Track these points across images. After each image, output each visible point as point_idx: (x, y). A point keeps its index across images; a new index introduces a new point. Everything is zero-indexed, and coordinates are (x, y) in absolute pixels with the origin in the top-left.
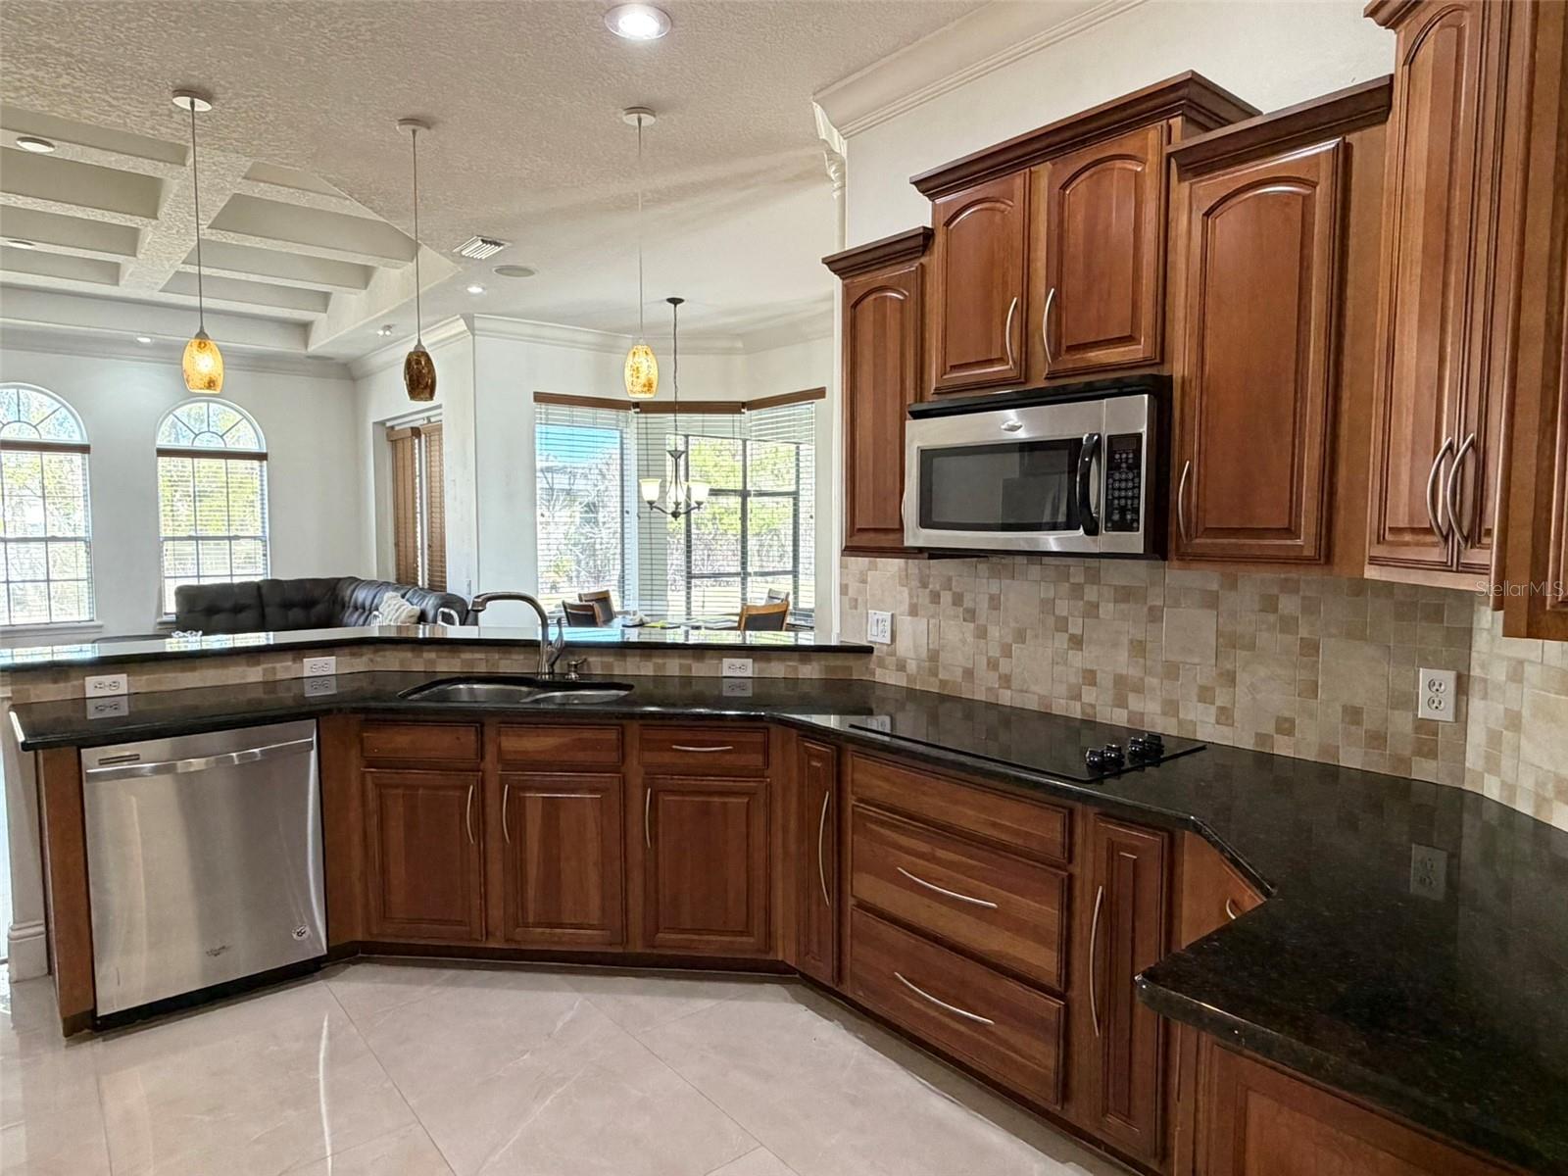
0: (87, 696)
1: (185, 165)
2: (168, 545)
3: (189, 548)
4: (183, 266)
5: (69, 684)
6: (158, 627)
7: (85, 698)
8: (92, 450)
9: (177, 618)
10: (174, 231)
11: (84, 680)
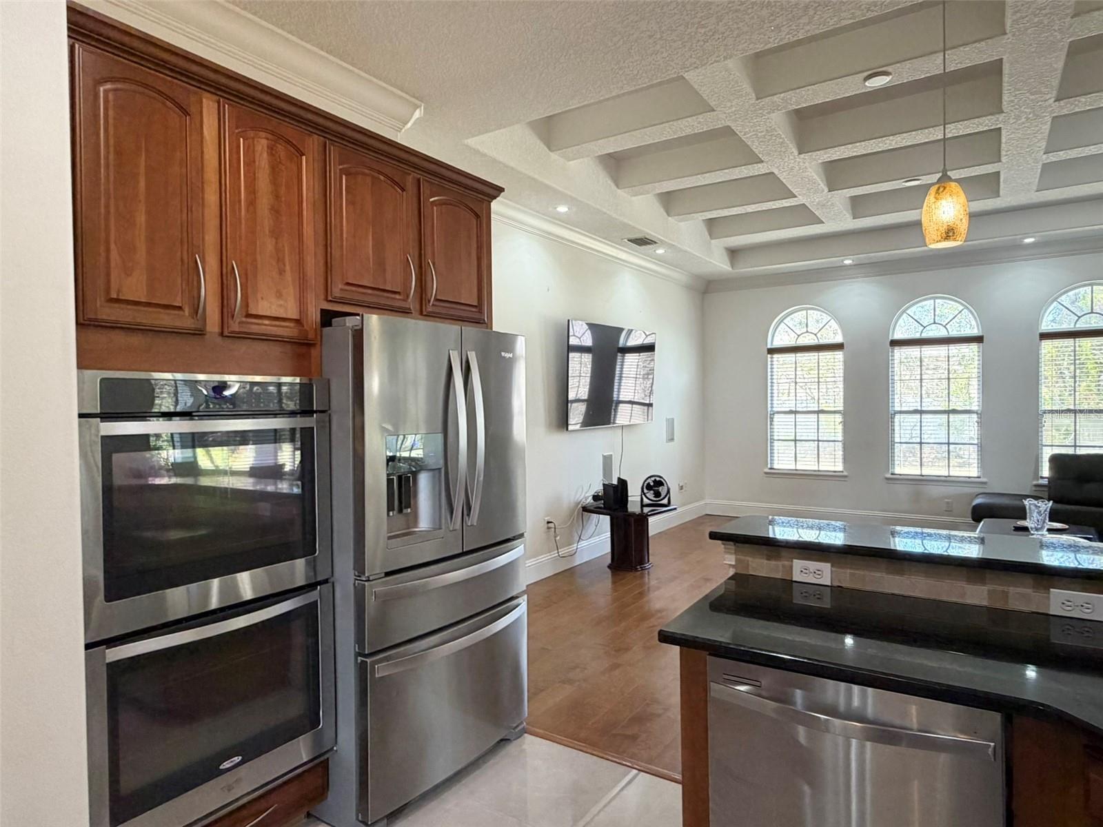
0: (794, 579)
1: (1005, 33)
2: (1047, 417)
3: (1067, 420)
4: (1045, 156)
5: (780, 563)
6: (1034, 489)
7: (792, 581)
8: (985, 339)
9: (1049, 481)
10: (1023, 120)
11: (792, 561)
